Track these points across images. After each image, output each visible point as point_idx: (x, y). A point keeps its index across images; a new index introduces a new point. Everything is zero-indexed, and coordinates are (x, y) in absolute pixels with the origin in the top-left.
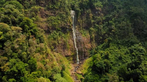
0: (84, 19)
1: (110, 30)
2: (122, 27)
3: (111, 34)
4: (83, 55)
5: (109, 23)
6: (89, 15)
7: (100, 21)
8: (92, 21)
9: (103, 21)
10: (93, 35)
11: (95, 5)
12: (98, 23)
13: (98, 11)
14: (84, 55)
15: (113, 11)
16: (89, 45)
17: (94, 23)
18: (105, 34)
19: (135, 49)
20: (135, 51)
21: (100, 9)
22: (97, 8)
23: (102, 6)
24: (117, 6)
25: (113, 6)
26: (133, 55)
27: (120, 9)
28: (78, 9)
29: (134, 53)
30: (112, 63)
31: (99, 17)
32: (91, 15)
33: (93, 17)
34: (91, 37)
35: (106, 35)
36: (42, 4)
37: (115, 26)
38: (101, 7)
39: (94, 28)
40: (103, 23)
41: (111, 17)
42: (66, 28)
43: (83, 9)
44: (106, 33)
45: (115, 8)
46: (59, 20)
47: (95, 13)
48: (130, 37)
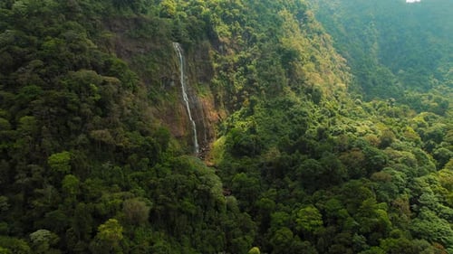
0: (199, 61)
1: (251, 82)
2: (271, 76)
3: (252, 89)
4: (205, 136)
5: (246, 70)
6: (207, 53)
7: (230, 65)
8: (215, 65)
9: (236, 64)
10: (220, 94)
11: (218, 31)
12: (225, 70)
13: (224, 43)
14: (208, 134)
15: (250, 44)
16: (214, 114)
17: (218, 69)
18: (241, 91)
19: (295, 113)
20: (296, 115)
21: (226, 40)
22: (221, 39)
23: (230, 33)
24: (258, 36)
25: (250, 35)
26: (295, 123)
27: (263, 41)
28: (188, 40)
29: (294, 120)
30: (263, 139)
31: (227, 57)
32: (212, 52)
33: (215, 57)
34: (215, 98)
35: (245, 92)
36: (115, 26)
37: (259, 75)
38: (228, 36)
39: (218, 79)
40: (235, 70)
41: (249, 57)
42: (171, 80)
43: (196, 39)
44: (243, 90)
45: (255, 40)
46: (155, 62)
47: (218, 49)
48: (285, 93)
